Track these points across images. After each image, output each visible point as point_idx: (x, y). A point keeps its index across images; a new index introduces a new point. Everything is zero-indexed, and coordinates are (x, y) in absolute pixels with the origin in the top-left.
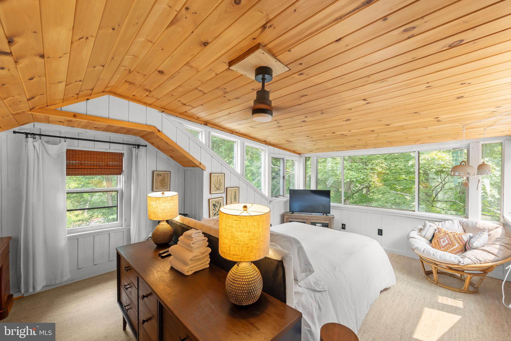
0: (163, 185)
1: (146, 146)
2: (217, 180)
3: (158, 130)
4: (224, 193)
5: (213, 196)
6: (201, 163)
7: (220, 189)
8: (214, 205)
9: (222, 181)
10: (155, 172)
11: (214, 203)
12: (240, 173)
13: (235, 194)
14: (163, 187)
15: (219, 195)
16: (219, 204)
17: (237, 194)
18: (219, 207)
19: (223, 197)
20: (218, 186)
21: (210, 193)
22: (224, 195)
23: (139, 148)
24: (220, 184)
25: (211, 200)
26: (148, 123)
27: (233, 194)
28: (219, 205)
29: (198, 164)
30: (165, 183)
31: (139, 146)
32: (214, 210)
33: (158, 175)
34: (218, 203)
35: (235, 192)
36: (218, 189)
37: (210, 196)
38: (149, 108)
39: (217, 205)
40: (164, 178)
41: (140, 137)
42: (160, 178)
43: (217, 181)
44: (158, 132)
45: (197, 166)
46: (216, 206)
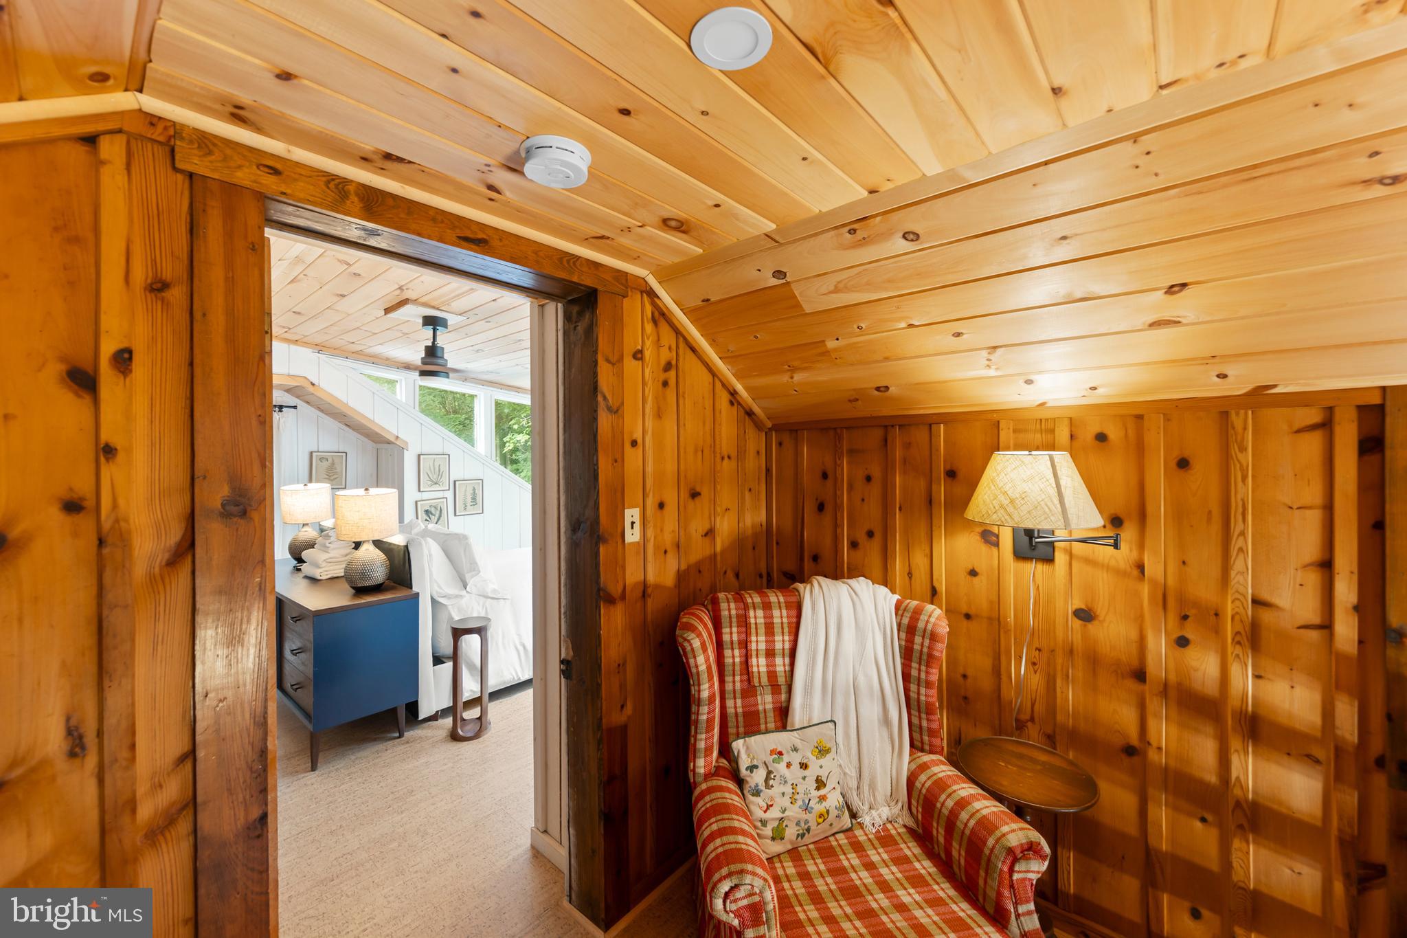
0: (332, 478)
1: (295, 407)
2: (434, 465)
3: (311, 383)
4: (449, 490)
5: (425, 496)
6: (397, 437)
7: (441, 484)
8: (427, 512)
9: (444, 468)
10: (314, 454)
11: (428, 508)
12: (484, 454)
13: (474, 492)
14: (332, 480)
15: (440, 494)
16: (439, 509)
17: (479, 493)
18: (437, 516)
19: (446, 498)
20: (435, 476)
21: (419, 491)
22: (450, 495)
23: (281, 411)
24: (440, 474)
25: (419, 503)
26: (292, 373)
27: (470, 491)
28: (438, 512)
29: (393, 439)
30: (336, 473)
31: (282, 408)
32: (426, 520)
33: (321, 459)
34: (436, 508)
35: (474, 489)
36: (436, 483)
37: (419, 496)
38: (293, 347)
39: (433, 512)
40: (333, 464)
41: (285, 391)
42: (326, 464)
43: (432, 468)
44: (311, 386)
45: (389, 442)
46: (432, 514)
